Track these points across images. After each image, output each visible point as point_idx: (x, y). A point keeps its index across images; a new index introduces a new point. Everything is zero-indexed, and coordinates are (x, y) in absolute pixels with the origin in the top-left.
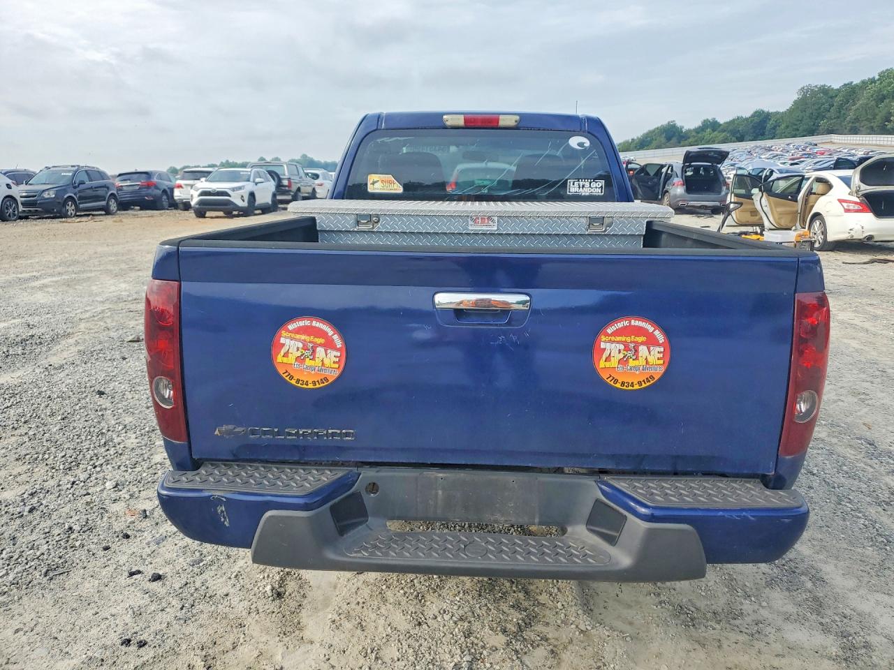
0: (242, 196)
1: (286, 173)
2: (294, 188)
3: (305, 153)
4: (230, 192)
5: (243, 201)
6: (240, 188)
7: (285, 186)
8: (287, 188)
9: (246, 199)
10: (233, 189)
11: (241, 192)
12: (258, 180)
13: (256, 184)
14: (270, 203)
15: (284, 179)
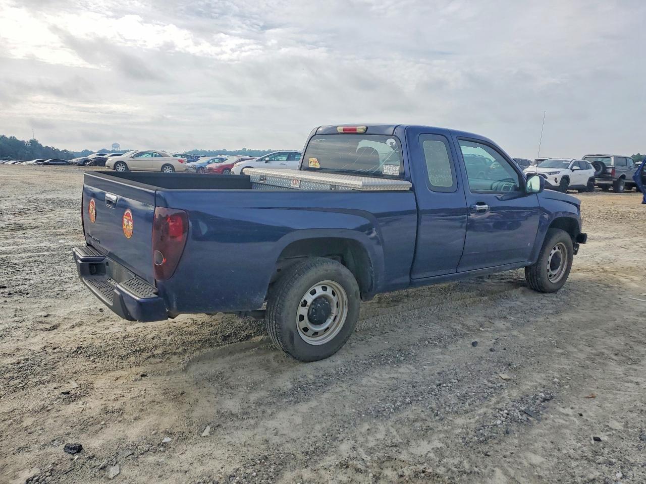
0: (556, 179)
1: (612, 163)
2: (617, 175)
3: (639, 153)
4: (547, 175)
5: (556, 182)
6: (556, 173)
7: (609, 173)
8: (610, 175)
9: (559, 180)
10: (550, 173)
11: (556, 176)
12: (574, 168)
13: (573, 171)
14: (586, 185)
15: (609, 168)
